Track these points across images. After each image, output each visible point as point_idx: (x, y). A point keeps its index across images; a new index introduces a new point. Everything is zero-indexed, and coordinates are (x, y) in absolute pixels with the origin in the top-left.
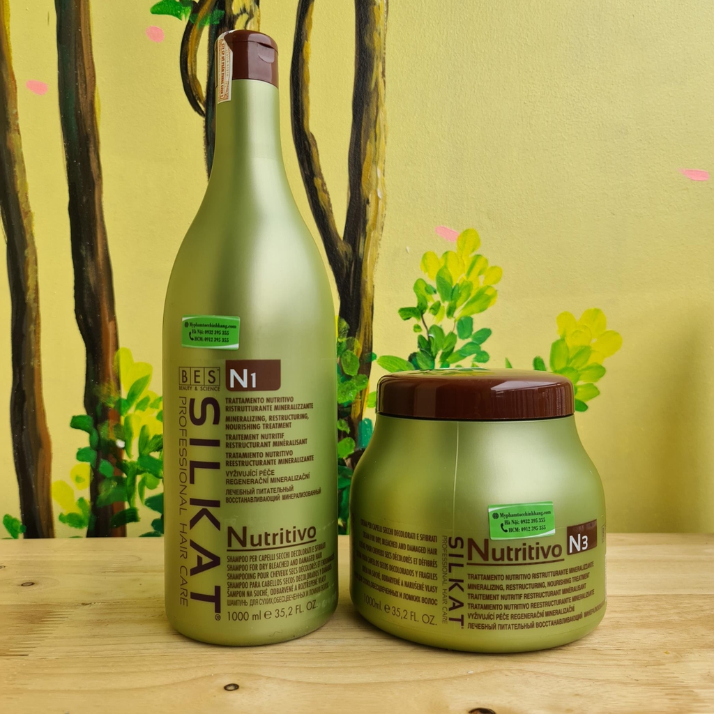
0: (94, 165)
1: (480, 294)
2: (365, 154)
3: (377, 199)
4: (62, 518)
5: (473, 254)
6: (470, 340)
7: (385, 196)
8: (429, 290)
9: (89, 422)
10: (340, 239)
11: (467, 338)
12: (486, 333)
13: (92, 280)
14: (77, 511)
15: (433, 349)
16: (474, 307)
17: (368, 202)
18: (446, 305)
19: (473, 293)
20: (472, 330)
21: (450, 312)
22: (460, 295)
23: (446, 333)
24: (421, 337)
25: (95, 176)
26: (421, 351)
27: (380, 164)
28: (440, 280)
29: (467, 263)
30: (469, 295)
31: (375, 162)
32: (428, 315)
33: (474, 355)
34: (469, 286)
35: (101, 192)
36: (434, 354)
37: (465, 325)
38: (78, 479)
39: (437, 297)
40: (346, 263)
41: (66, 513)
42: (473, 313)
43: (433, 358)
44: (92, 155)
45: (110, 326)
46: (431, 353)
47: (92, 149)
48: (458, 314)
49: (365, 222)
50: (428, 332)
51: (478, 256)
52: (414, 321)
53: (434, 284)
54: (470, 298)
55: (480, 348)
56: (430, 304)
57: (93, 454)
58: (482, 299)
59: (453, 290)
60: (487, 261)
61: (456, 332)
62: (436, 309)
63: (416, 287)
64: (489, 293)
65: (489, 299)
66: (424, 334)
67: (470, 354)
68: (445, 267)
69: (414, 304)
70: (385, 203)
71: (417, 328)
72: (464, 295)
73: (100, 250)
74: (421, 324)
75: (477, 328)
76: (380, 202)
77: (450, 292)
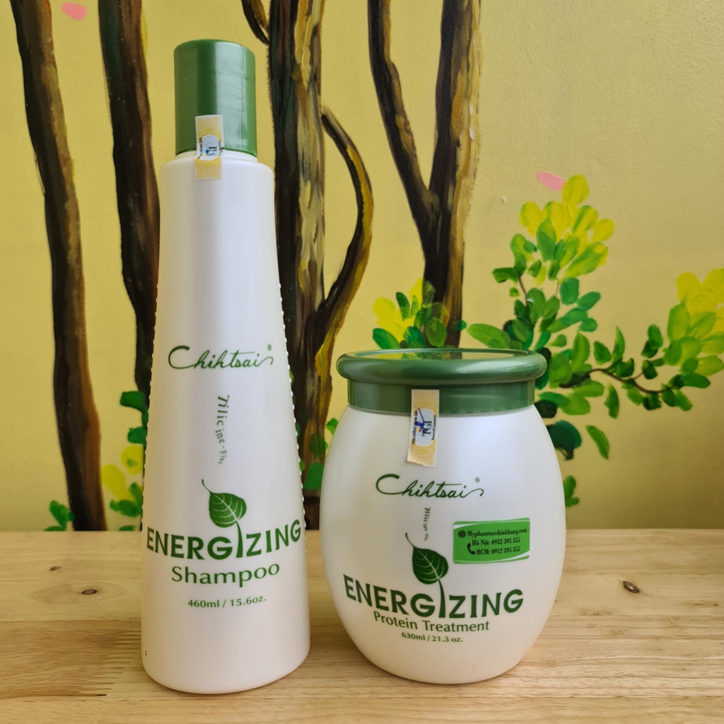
0: (141, 103)
1: (588, 252)
2: (456, 88)
3: (470, 140)
4: (113, 505)
5: (581, 205)
6: (575, 305)
7: (478, 136)
8: (529, 248)
9: (141, 398)
10: (425, 187)
11: (572, 303)
12: (594, 298)
13: (141, 237)
14: (130, 497)
15: (532, 316)
16: (582, 266)
17: (458, 144)
18: (547, 265)
19: (581, 251)
20: (577, 294)
21: (553, 273)
22: (565, 253)
23: (548, 297)
24: (518, 303)
25: (143, 116)
26: (519, 318)
27: (473, 99)
28: (542, 236)
29: (574, 215)
30: (575, 253)
31: (467, 97)
32: (527, 277)
33: (579, 324)
34: (575, 243)
35: (149, 135)
36: (533, 322)
37: (570, 288)
38: (130, 462)
39: (537, 256)
40: (432, 216)
41: (117, 499)
42: (579, 274)
43: (532, 327)
44: (139, 91)
46: (530, 321)
47: (138, 84)
48: (562, 275)
49: (455, 168)
50: (527, 296)
51: (587, 207)
52: (510, 283)
53: (534, 240)
54: (577, 256)
55: (587, 314)
56: (529, 264)
58: (591, 258)
59: (557, 247)
60: (596, 213)
61: (559, 296)
62: (536, 269)
63: (513, 244)
64: (598, 250)
65: (598, 258)
66: (522, 298)
67: (575, 321)
68: (548, 220)
69: (510, 263)
70: (479, 145)
71: (514, 291)
72: (569, 253)
73: (150, 202)
74: (518, 287)
75: (583, 291)
76: (473, 145)
77: (553, 249)
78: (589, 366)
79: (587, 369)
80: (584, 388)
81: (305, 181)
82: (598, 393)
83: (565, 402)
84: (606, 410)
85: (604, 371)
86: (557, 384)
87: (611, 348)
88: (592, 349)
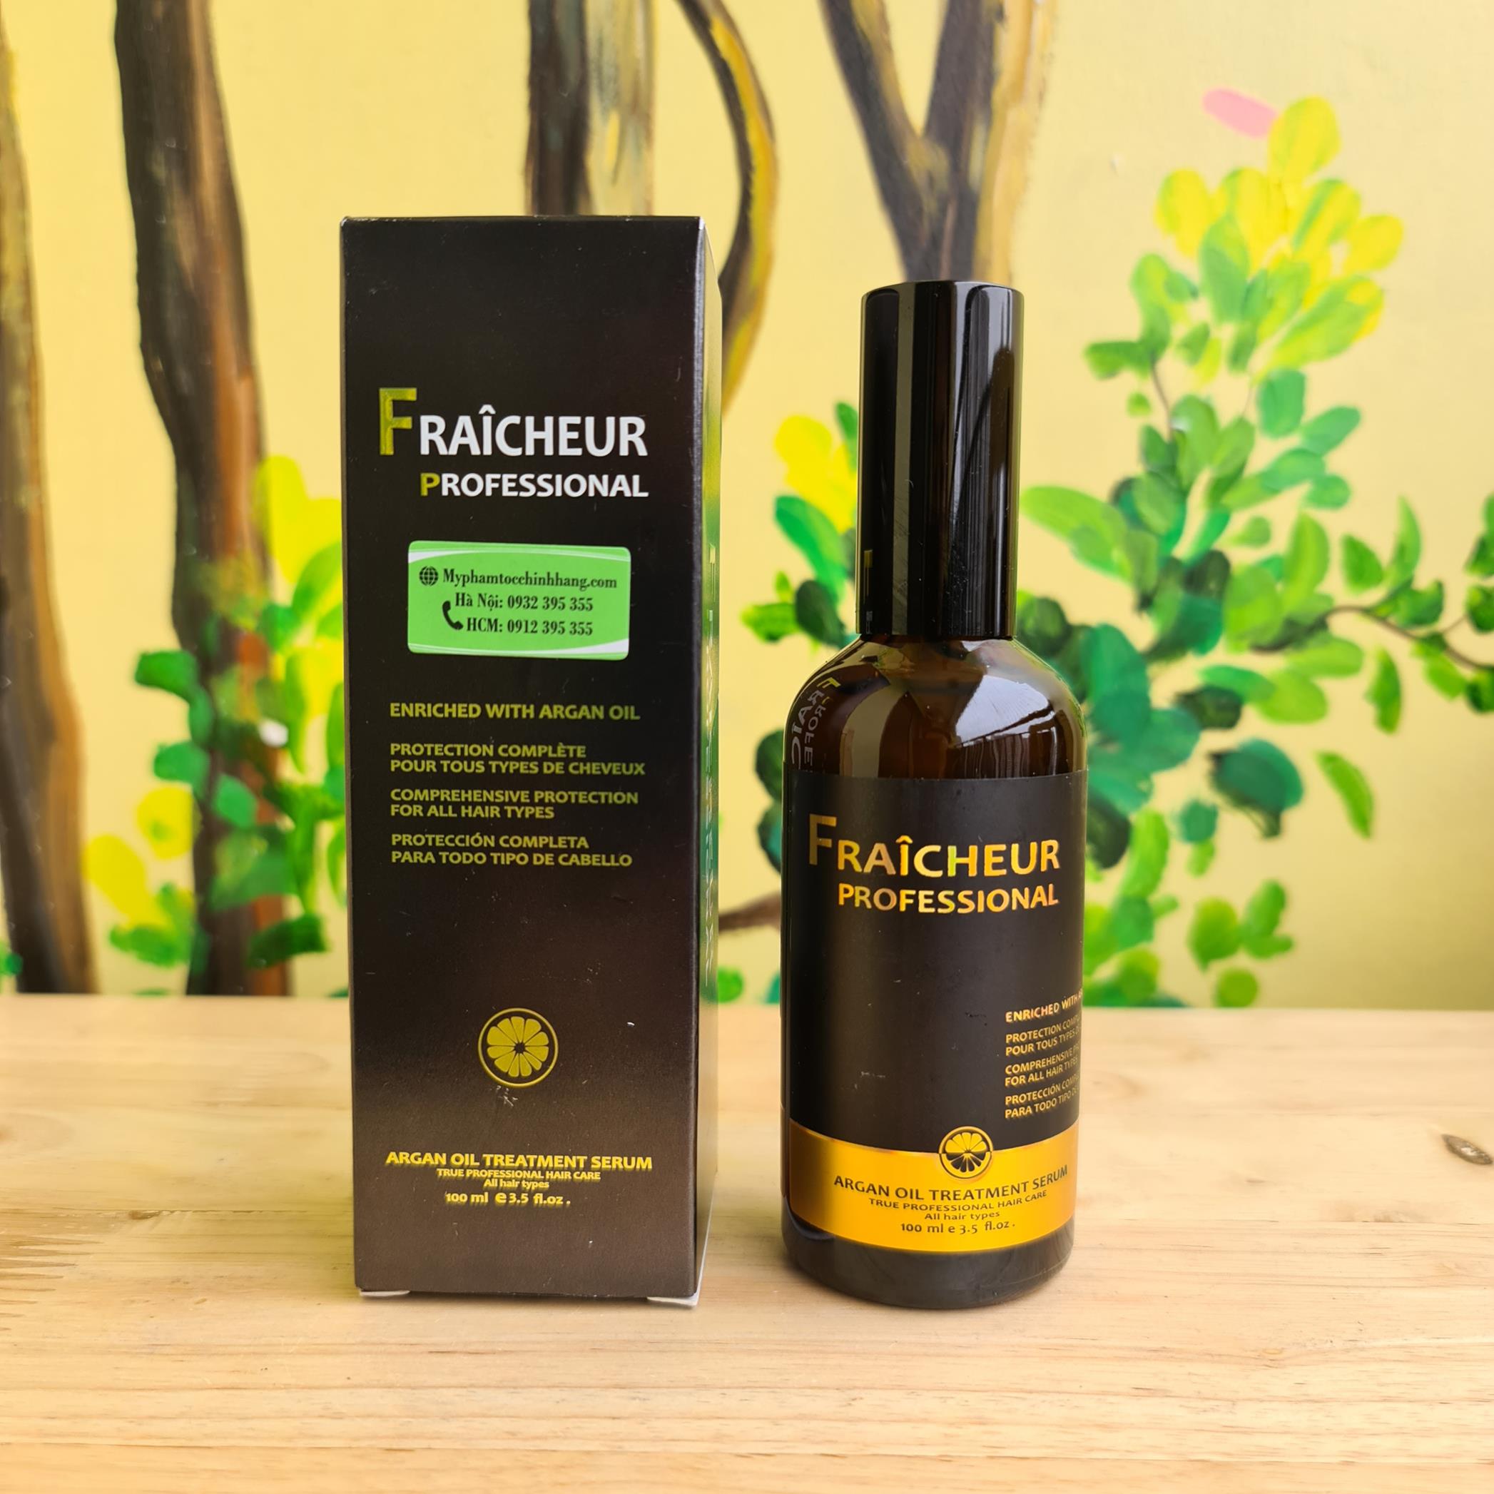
1: (1334, 301)
4: (118, 939)
5: (1317, 178)
6: (1295, 440)
8: (1180, 289)
9: (185, 669)
10: (912, 131)
11: (1288, 431)
12: (1343, 421)
13: (186, 253)
14: (157, 919)
15: (1184, 466)
16: (1315, 339)
17: (1000, 15)
18: (1226, 334)
19: (1314, 298)
20: (1299, 410)
21: (1240, 355)
22: (1270, 303)
23: (1226, 416)
24: (1151, 435)
26: (1152, 474)
28: (1214, 260)
29: (1297, 198)
30: (1298, 302)
32: (1171, 364)
33: (1304, 489)
34: (1299, 278)
36: (1185, 483)
37: (1281, 395)
38: (158, 831)
39: (1199, 312)
40: (930, 205)
41: (127, 922)
42: (1306, 360)
43: (1182, 494)
45: (240, 392)
46: (1179, 479)
48: (1264, 361)
49: (990, 80)
50: (1173, 414)
51: (1332, 183)
52: (1130, 380)
53: (1192, 270)
54: (1302, 313)
55: (1323, 464)
56: (1180, 331)
57: (199, 762)
58: (1339, 316)
59: (1249, 290)
60: (1356, 198)
61: (1254, 417)
62: (1197, 344)
63: (1139, 280)
64: (1358, 297)
65: (1357, 317)
66: (1159, 420)
67: (1294, 481)
68: (1229, 218)
69: (1130, 328)
70: (1054, 18)
71: (1140, 402)
72: (1283, 303)
73: (208, 165)
74: (1149, 389)
75: (1317, 403)
76: (1039, 20)
77: (1240, 294)
78: (1328, 599)
79: (1321, 608)
80: (1312, 654)
81: (605, 111)
82: (1348, 669)
83: (1265, 690)
84: (1369, 712)
85: (1368, 612)
86: (1245, 643)
87: (1384, 551)
88: (1337, 555)
